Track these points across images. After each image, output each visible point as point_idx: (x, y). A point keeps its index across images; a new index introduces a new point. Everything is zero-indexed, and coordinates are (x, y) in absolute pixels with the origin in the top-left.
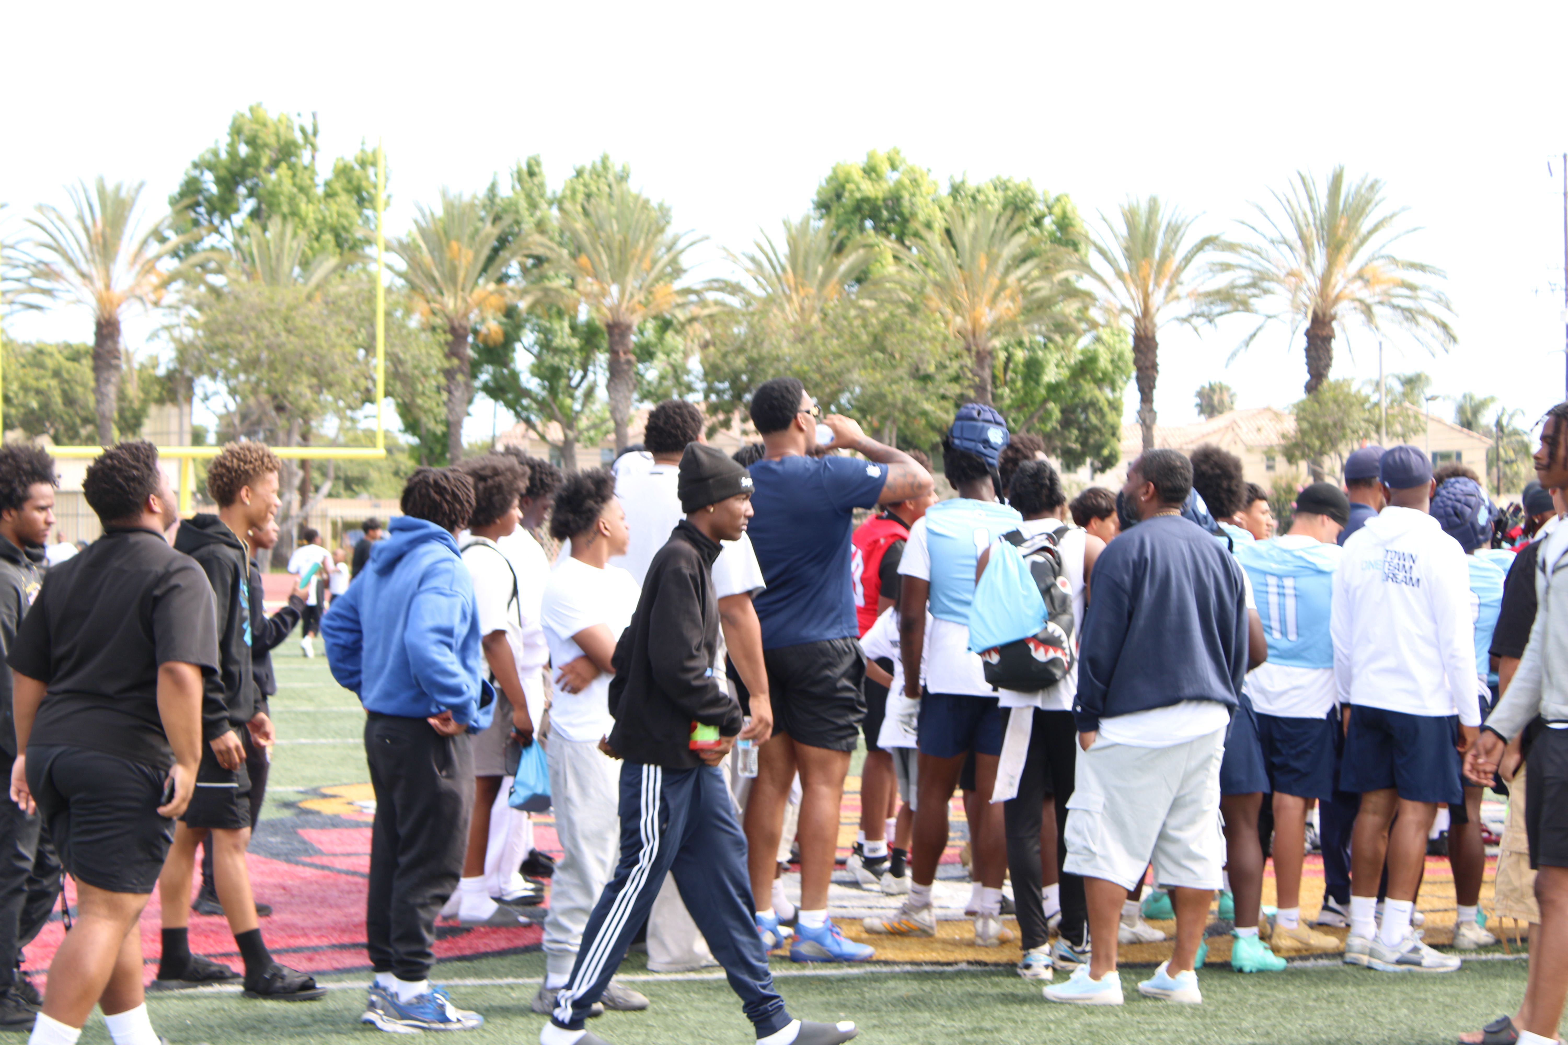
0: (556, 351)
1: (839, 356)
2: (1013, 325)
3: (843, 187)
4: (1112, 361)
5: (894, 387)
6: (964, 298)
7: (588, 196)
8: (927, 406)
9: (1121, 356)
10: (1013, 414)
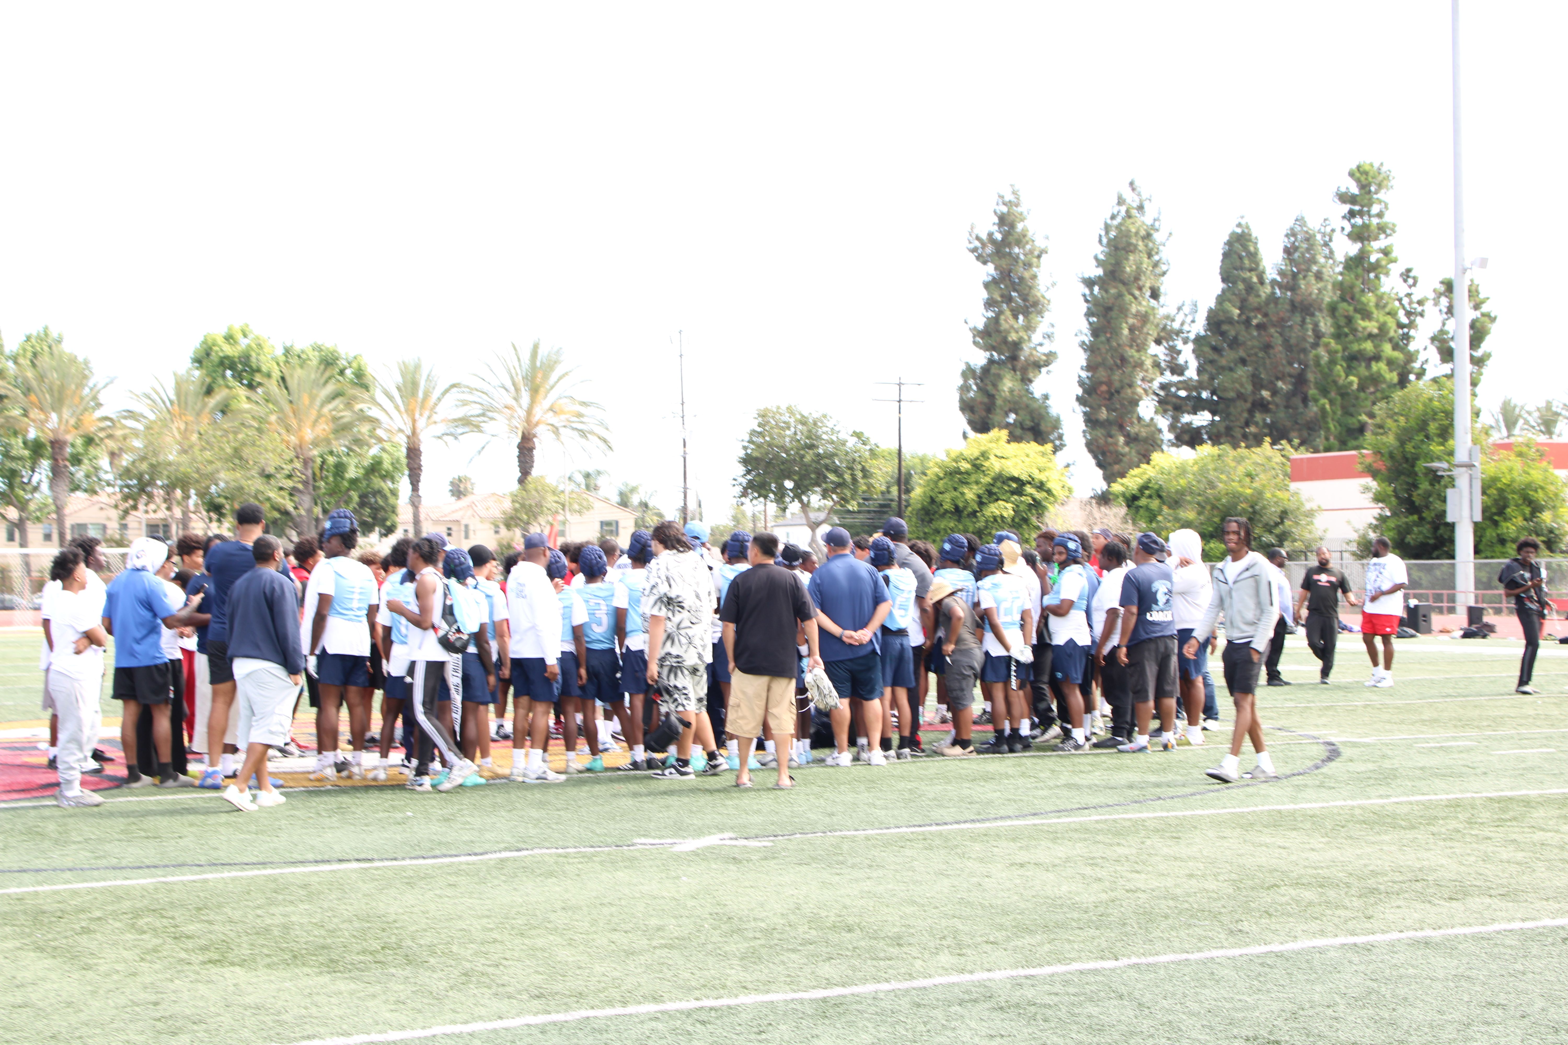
0: (13, 459)
1: (211, 462)
2: (328, 441)
3: (211, 349)
4: (392, 464)
5: (250, 482)
6: (294, 423)
7: (35, 355)
8: (272, 495)
9: (398, 460)
10: (327, 499)
